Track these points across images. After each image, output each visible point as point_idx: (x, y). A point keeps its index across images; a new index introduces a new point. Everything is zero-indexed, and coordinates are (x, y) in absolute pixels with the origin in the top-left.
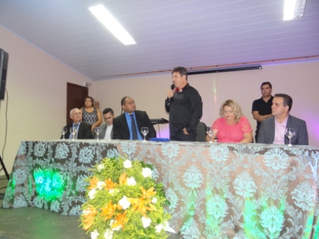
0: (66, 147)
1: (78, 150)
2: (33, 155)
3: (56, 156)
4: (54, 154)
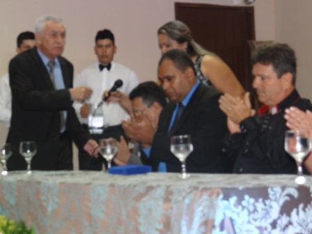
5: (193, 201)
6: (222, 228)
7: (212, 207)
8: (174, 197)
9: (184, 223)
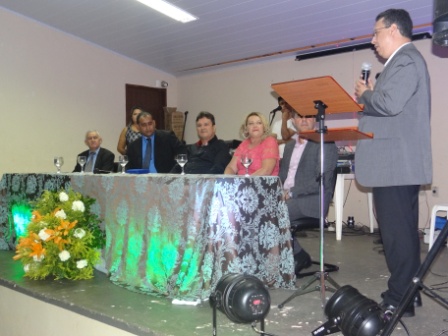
0: (35, 179)
1: (44, 183)
2: (11, 190)
3: (28, 191)
4: (26, 188)
5: (201, 184)
6: (217, 195)
7: (212, 186)
8: (190, 182)
9: (197, 194)
